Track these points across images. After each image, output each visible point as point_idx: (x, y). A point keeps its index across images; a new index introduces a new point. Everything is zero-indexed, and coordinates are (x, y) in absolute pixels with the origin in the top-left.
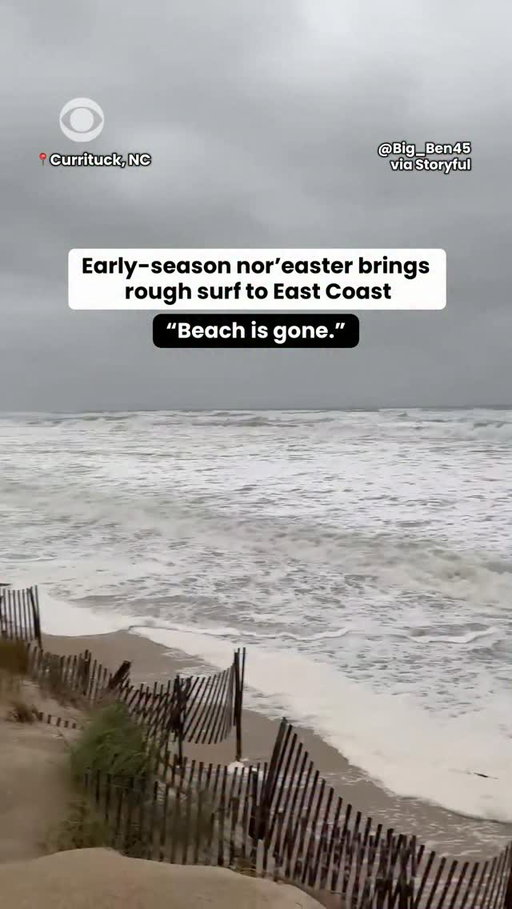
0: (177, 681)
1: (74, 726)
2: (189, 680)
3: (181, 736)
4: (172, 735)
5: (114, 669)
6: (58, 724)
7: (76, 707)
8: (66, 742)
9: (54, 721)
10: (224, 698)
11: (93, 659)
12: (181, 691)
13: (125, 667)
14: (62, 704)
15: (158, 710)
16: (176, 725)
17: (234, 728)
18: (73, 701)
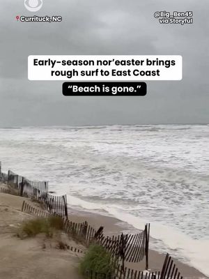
0: (122, 236)
1: (81, 252)
2: (127, 235)
3: (123, 258)
4: (120, 257)
5: (97, 229)
6: (75, 251)
7: (82, 244)
8: (78, 258)
9: (74, 250)
10: (141, 244)
11: (88, 225)
12: (124, 240)
13: (101, 229)
14: (77, 243)
15: (115, 247)
16: (122, 253)
17: (145, 256)
18: (80, 241)
